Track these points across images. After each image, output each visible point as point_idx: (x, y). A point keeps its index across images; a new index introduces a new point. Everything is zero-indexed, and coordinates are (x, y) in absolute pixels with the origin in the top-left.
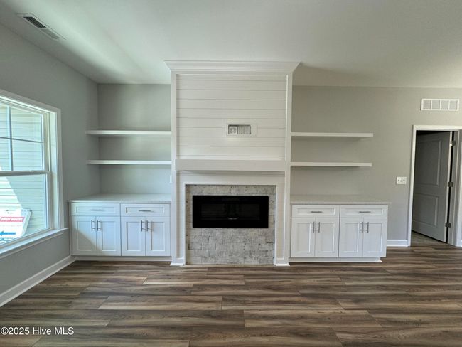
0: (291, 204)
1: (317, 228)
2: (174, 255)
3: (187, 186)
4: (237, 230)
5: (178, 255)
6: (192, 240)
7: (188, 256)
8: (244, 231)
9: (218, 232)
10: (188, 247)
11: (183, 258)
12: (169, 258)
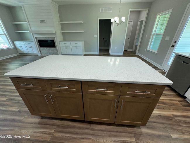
0: (59, 42)
1: (66, 47)
2: (38, 54)
4: (49, 48)
5: (39, 53)
6: (41, 50)
8: (51, 48)
9: (46, 48)
10: (41, 52)
11: (40, 54)
12: (37, 54)
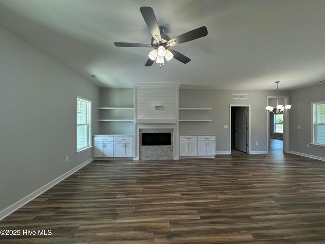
0: (180, 136)
1: (189, 145)
2: (135, 157)
3: (140, 130)
4: (159, 146)
6: (142, 150)
7: (140, 157)
8: (162, 146)
9: (152, 147)
10: (140, 153)
11: (138, 158)
12: (133, 158)
